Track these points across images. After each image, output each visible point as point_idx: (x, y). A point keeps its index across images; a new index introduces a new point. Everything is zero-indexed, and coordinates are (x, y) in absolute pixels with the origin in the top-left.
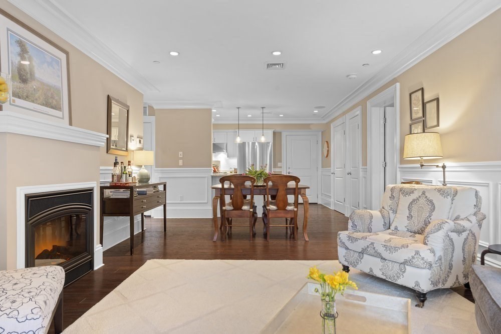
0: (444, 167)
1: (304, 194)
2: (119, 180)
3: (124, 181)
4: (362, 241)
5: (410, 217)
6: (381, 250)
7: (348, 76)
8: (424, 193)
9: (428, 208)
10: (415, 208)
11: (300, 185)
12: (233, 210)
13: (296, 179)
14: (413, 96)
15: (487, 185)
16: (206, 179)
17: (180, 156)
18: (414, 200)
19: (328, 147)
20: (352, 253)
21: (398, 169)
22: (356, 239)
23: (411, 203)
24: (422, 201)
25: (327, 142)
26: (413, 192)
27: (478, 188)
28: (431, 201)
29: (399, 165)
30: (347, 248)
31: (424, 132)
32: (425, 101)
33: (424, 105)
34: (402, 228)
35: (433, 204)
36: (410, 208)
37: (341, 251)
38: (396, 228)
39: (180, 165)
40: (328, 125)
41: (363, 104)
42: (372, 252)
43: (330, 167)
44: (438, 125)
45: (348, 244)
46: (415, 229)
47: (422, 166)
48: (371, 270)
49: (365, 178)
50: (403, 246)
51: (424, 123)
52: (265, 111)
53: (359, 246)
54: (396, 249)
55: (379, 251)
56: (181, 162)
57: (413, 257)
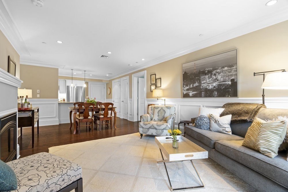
0: (165, 100)
1: (115, 110)
2: (22, 107)
3: (26, 107)
4: (149, 125)
5: (158, 116)
6: (156, 126)
7: (129, 65)
8: (162, 108)
9: (163, 113)
10: (160, 113)
11: (114, 106)
12: (83, 119)
13: (112, 104)
14: (152, 76)
15: (176, 105)
16: (55, 104)
17: (38, 92)
18: (159, 110)
19: (110, 90)
20: (145, 129)
21: (146, 100)
22: (147, 124)
23: (158, 111)
24: (162, 110)
25: (110, 88)
26: (159, 108)
27: (175, 106)
28: (164, 110)
29: (146, 99)
30: (143, 128)
31: (156, 89)
32: (156, 78)
33: (156, 80)
34: (156, 119)
35: (165, 111)
36: (158, 113)
37: (141, 129)
38: (154, 120)
39: (38, 97)
40: (111, 81)
41: (130, 75)
42: (153, 127)
43: (112, 98)
44: (161, 87)
45: (144, 126)
46: (160, 119)
47: (158, 99)
48: (152, 133)
49: (131, 103)
50: (162, 124)
51: (156, 85)
52: (86, 72)
53: (148, 126)
54: (160, 125)
55: (155, 127)
56: (38, 96)
57: (166, 127)
